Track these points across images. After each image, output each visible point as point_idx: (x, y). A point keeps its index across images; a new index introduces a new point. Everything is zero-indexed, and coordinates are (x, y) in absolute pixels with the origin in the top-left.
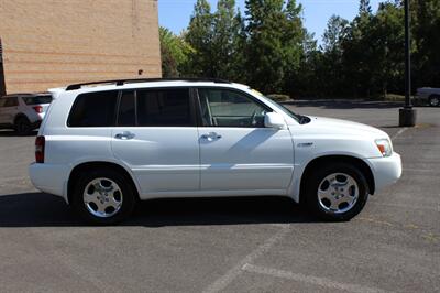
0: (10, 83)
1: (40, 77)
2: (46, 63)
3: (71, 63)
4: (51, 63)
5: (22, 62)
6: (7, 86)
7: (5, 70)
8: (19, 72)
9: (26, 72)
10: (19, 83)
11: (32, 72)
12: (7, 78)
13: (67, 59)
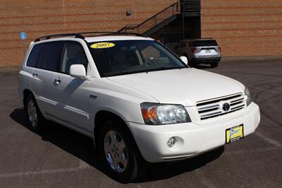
0: (205, 31)
1: (227, 26)
2: (232, 15)
3: (255, 15)
4: (237, 15)
5: (215, 15)
6: (202, 33)
7: (202, 21)
8: (212, 23)
9: (217, 23)
10: (211, 31)
11: (221, 23)
12: (203, 27)
13: (251, 11)
